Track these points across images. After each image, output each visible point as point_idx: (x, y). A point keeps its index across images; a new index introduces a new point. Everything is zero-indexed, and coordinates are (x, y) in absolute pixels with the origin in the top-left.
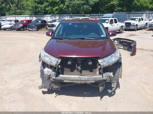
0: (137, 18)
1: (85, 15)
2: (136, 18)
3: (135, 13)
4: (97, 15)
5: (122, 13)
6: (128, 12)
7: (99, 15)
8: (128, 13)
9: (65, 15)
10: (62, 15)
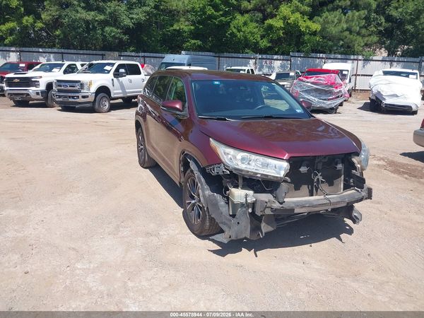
0: (243, 68)
1: (103, 52)
2: (242, 70)
3: (232, 57)
4: (140, 54)
5: (203, 53)
6: (216, 53)
7: (144, 57)
8: (217, 55)
9: (41, 50)
10: (31, 49)
